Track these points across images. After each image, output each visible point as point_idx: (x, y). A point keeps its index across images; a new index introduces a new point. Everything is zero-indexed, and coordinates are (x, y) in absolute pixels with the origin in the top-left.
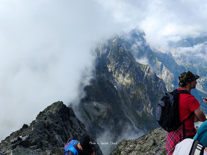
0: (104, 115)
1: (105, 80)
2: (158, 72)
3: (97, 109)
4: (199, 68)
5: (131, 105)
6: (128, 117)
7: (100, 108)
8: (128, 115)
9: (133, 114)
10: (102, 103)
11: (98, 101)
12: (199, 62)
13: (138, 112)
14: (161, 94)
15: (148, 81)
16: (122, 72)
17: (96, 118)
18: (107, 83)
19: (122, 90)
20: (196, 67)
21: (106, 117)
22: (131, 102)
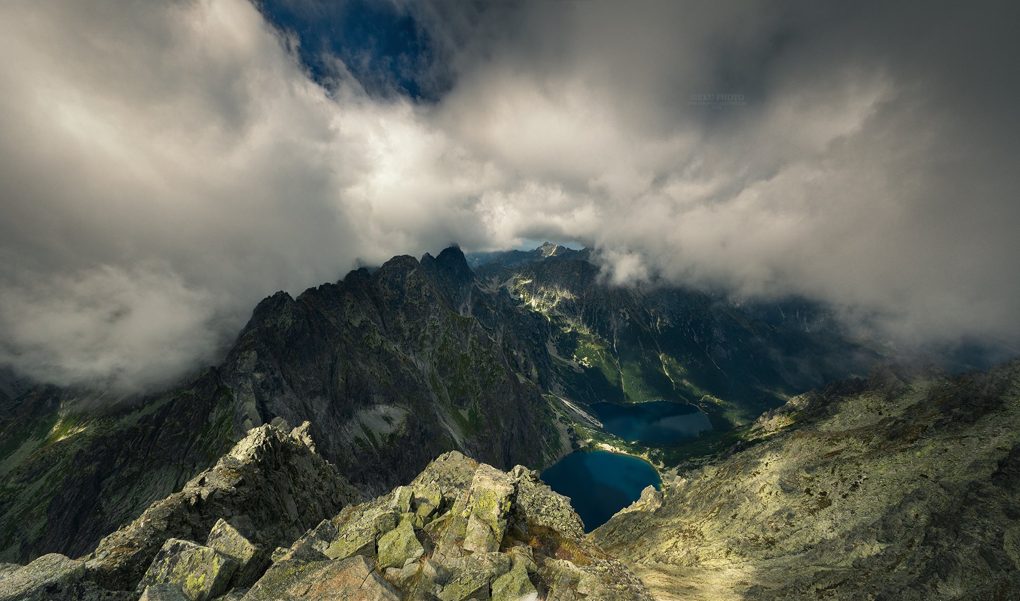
0: (401, 431)
1: (400, 357)
2: (491, 330)
3: (388, 419)
5: (449, 400)
6: (446, 425)
7: (393, 417)
8: (445, 421)
9: (454, 418)
10: (396, 406)
11: (390, 401)
13: (461, 412)
14: (497, 370)
15: (475, 348)
16: (431, 336)
17: (387, 439)
18: (403, 362)
19: (432, 374)
21: (405, 433)
22: (450, 395)
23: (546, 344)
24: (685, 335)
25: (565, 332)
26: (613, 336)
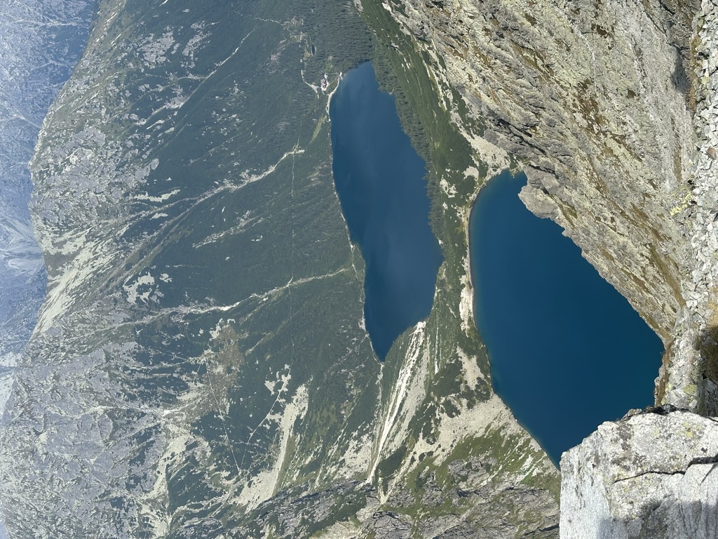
4: (172, 509)
12: (140, 515)
20: (170, 520)
23: (248, 510)
24: (172, 129)
25: (209, 454)
26: (200, 315)
